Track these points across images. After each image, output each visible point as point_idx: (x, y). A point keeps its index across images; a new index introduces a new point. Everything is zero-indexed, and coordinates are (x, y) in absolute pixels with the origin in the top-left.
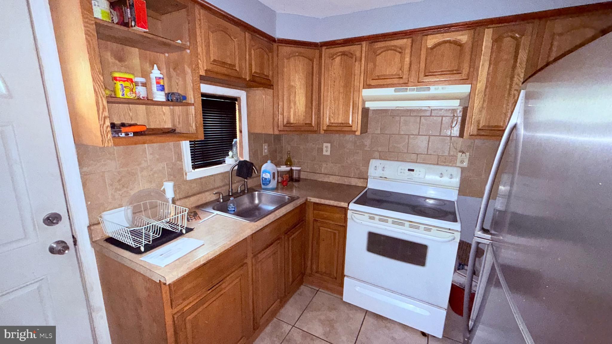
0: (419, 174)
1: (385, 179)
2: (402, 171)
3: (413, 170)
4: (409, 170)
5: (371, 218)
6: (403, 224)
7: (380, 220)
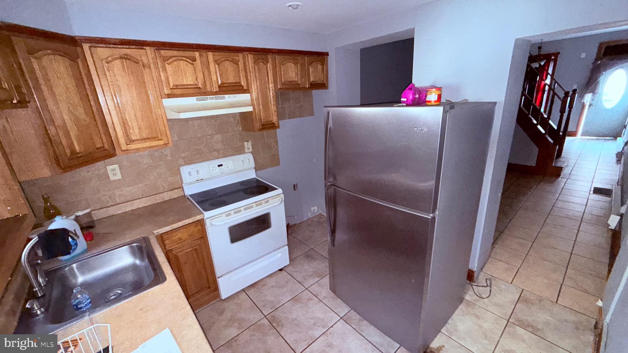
0: (228, 167)
1: (202, 180)
2: (214, 168)
3: (221, 165)
4: (219, 166)
5: (227, 216)
6: (252, 207)
7: (235, 213)
